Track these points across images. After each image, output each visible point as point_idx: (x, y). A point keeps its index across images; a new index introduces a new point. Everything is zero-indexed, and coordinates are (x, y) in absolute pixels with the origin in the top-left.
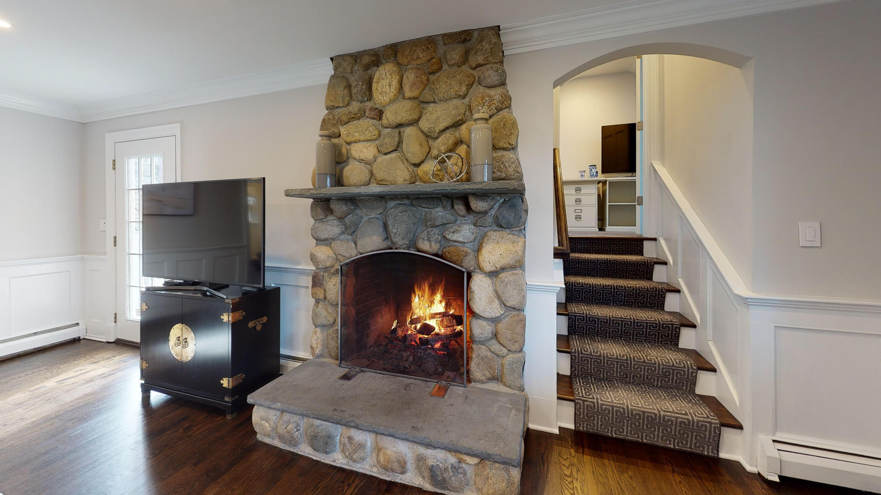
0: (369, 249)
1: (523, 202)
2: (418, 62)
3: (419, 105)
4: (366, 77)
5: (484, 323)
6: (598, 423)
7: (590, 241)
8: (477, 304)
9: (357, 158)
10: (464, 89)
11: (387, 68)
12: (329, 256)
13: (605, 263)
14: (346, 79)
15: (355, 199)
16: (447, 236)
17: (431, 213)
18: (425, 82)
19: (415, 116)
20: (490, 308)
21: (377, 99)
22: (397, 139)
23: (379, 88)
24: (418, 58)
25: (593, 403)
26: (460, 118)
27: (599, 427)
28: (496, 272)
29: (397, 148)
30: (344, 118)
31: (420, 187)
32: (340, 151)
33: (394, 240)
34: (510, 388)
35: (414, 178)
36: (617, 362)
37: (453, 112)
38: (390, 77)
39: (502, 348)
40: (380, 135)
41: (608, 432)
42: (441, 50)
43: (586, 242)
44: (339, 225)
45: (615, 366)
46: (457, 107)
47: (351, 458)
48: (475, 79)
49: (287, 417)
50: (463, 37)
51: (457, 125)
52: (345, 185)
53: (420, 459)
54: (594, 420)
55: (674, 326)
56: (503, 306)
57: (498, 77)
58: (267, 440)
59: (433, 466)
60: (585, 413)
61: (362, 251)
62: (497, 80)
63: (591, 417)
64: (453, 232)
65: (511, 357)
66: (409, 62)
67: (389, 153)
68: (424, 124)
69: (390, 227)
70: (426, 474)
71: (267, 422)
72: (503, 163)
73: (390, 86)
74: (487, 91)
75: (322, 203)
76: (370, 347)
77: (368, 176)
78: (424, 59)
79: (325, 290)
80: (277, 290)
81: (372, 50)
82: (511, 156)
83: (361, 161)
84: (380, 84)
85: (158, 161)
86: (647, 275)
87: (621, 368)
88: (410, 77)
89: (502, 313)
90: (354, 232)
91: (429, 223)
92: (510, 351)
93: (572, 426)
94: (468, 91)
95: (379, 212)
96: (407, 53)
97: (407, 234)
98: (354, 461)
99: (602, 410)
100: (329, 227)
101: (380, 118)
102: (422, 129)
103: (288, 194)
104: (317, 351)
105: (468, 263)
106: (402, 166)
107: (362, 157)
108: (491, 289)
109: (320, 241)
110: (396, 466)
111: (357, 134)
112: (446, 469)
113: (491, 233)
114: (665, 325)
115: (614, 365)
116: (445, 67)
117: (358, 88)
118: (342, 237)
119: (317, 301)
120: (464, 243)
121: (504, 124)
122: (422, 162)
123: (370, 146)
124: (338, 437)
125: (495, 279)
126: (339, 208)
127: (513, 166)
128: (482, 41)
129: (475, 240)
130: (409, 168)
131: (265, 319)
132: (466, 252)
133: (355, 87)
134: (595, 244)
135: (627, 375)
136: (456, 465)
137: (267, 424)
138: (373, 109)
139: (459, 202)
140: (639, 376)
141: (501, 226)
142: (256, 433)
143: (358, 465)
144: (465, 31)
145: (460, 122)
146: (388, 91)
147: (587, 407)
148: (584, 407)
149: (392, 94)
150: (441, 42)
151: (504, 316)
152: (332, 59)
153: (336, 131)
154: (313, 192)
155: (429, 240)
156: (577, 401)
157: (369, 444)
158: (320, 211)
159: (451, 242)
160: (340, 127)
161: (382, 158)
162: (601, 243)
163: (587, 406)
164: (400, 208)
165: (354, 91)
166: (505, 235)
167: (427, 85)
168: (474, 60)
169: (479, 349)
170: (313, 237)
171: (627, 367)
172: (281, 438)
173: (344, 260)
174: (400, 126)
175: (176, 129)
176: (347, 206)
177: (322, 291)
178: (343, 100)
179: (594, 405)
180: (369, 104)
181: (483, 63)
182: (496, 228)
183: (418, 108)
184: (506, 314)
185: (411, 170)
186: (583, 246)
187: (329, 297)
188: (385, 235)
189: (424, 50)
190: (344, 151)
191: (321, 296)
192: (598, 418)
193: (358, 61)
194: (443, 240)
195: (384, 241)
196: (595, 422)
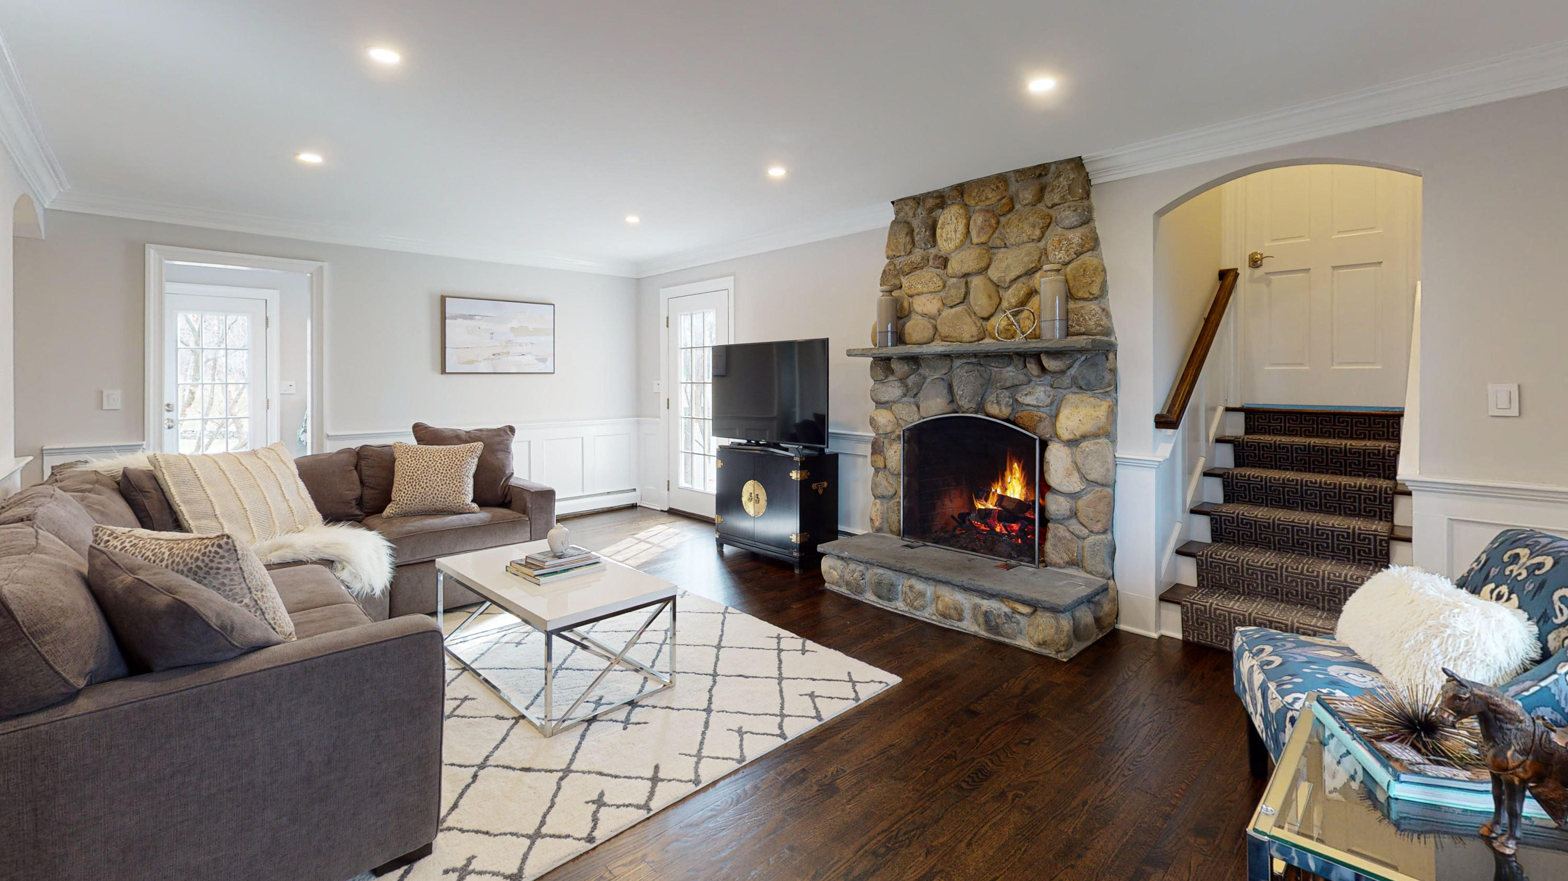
0: (933, 413)
1: (1107, 360)
2: (988, 203)
3: (988, 251)
4: (930, 222)
5: (1061, 499)
6: (1211, 632)
7: (1297, 417)
8: (1052, 476)
9: (920, 312)
10: (1038, 232)
11: (952, 212)
12: (889, 421)
13: (1305, 450)
14: (908, 223)
15: (918, 358)
16: (1019, 399)
17: (1001, 373)
18: (995, 225)
19: (983, 265)
20: (1068, 482)
21: (941, 246)
22: (963, 290)
23: (944, 235)
24: (987, 198)
25: (1205, 606)
26: (1034, 265)
27: (1214, 638)
28: (1076, 440)
29: (964, 300)
30: (907, 269)
31: (988, 344)
32: (902, 304)
33: (960, 403)
34: (1092, 574)
35: (982, 334)
36: (1262, 572)
37: (1026, 259)
38: (955, 221)
39: (1083, 528)
40: (944, 286)
41: (1225, 645)
42: (1013, 187)
43: (1289, 419)
44: (901, 386)
45: (1259, 577)
46: (1029, 254)
47: (912, 606)
48: (1051, 220)
49: (852, 566)
50: (1038, 173)
51: (1031, 273)
52: (908, 342)
53: (976, 607)
54: (1206, 628)
55: (1378, 537)
56: (1084, 480)
57: (1077, 218)
58: (835, 588)
59: (986, 612)
60: (1195, 618)
61: (924, 415)
62: (1077, 221)
63: (1202, 624)
64: (1026, 395)
65: (1093, 538)
66: (976, 203)
67: (955, 306)
68: (993, 273)
69: (955, 388)
70: (981, 620)
71: (835, 570)
72: (1082, 316)
73: (955, 231)
74: (1066, 232)
75: (882, 363)
76: (936, 532)
77: (931, 331)
78: (994, 199)
79: (885, 458)
80: (835, 456)
81: (937, 191)
82: (1093, 307)
83: (924, 315)
84: (944, 230)
85: (711, 317)
86: (1384, 471)
87: (1267, 580)
88: (978, 219)
89: (1083, 488)
90: (916, 394)
91: (999, 385)
92: (1092, 532)
93: (1179, 636)
94: (1043, 234)
95: (943, 372)
96: (974, 194)
97: (974, 396)
98: (915, 609)
99: (1215, 615)
100: (889, 389)
101: (945, 267)
102: (992, 278)
103: (850, 353)
104: (877, 524)
105: (1044, 430)
106: (968, 320)
107: (925, 311)
108: (1070, 460)
109: (880, 404)
110: (953, 612)
111: (920, 286)
112: (999, 616)
113: (1069, 396)
114: (1362, 536)
115: (1257, 575)
116: (1017, 206)
117: (921, 235)
118: (903, 399)
119: (877, 470)
120: (1039, 407)
121: (1084, 271)
122: (992, 315)
123: (934, 299)
124: (900, 587)
125: (1075, 449)
126: (900, 368)
127: (1095, 319)
128: (1059, 176)
129: (1052, 403)
130: (977, 322)
131: (826, 484)
132: (1040, 418)
133: (918, 234)
134: (1305, 421)
135: (1277, 590)
136: (1010, 614)
137: (835, 573)
138: (937, 257)
139: (1032, 360)
140: (1294, 592)
141: (1081, 388)
142: (824, 582)
143: (918, 613)
144: (1040, 165)
145: (1034, 270)
146: (954, 237)
147: (1197, 612)
148: (1192, 610)
149: (958, 241)
150: (1013, 179)
151: (1085, 491)
152: (893, 203)
153: (897, 282)
154: (874, 351)
155: (998, 403)
156: (1184, 603)
157: (929, 594)
158: (879, 371)
159: (1024, 406)
160: (902, 278)
161: (947, 312)
162: (1317, 419)
163: (1197, 609)
164: (966, 368)
165: (917, 238)
166: (1085, 398)
167: (997, 228)
168: (1049, 199)
169: (1056, 528)
170: (873, 399)
171: (1277, 579)
172: (848, 584)
173: (906, 425)
174: (966, 275)
175: (729, 282)
176: (908, 365)
177: (882, 459)
178: (905, 248)
179: (1205, 609)
180: (933, 251)
181: (1060, 202)
182: (1077, 390)
183: (987, 255)
184: (1089, 489)
185: (979, 324)
186: (1283, 425)
187: (889, 465)
188: (950, 398)
189: (993, 190)
190: (906, 305)
191: (881, 465)
192: (1211, 626)
193: (921, 204)
194: (1015, 404)
195: (949, 404)
196: (1209, 632)
